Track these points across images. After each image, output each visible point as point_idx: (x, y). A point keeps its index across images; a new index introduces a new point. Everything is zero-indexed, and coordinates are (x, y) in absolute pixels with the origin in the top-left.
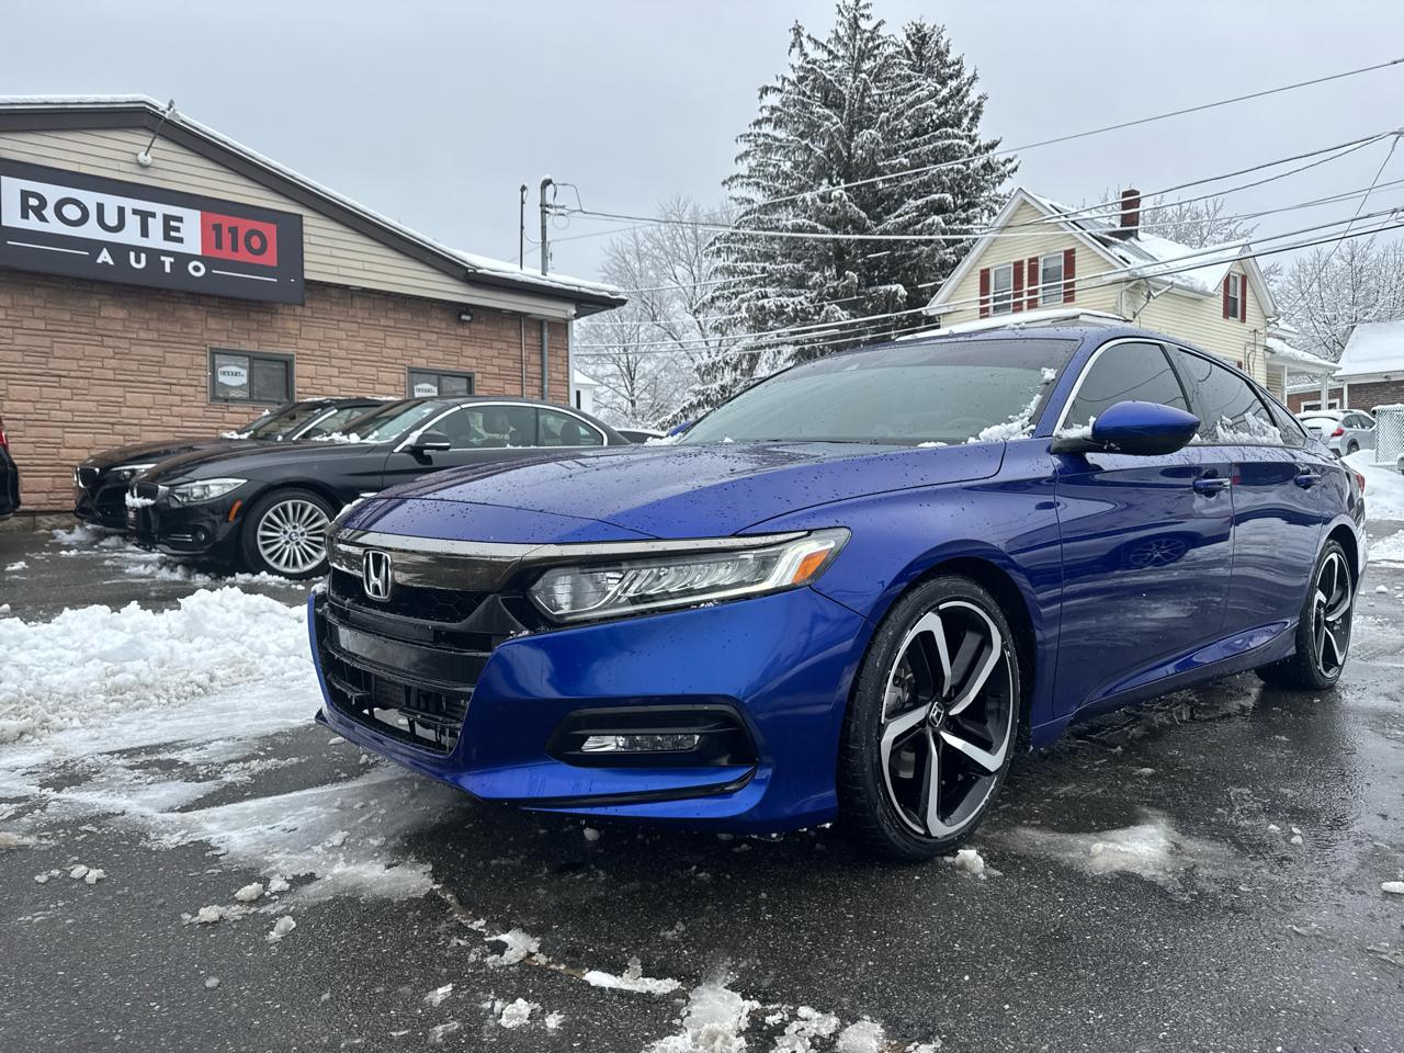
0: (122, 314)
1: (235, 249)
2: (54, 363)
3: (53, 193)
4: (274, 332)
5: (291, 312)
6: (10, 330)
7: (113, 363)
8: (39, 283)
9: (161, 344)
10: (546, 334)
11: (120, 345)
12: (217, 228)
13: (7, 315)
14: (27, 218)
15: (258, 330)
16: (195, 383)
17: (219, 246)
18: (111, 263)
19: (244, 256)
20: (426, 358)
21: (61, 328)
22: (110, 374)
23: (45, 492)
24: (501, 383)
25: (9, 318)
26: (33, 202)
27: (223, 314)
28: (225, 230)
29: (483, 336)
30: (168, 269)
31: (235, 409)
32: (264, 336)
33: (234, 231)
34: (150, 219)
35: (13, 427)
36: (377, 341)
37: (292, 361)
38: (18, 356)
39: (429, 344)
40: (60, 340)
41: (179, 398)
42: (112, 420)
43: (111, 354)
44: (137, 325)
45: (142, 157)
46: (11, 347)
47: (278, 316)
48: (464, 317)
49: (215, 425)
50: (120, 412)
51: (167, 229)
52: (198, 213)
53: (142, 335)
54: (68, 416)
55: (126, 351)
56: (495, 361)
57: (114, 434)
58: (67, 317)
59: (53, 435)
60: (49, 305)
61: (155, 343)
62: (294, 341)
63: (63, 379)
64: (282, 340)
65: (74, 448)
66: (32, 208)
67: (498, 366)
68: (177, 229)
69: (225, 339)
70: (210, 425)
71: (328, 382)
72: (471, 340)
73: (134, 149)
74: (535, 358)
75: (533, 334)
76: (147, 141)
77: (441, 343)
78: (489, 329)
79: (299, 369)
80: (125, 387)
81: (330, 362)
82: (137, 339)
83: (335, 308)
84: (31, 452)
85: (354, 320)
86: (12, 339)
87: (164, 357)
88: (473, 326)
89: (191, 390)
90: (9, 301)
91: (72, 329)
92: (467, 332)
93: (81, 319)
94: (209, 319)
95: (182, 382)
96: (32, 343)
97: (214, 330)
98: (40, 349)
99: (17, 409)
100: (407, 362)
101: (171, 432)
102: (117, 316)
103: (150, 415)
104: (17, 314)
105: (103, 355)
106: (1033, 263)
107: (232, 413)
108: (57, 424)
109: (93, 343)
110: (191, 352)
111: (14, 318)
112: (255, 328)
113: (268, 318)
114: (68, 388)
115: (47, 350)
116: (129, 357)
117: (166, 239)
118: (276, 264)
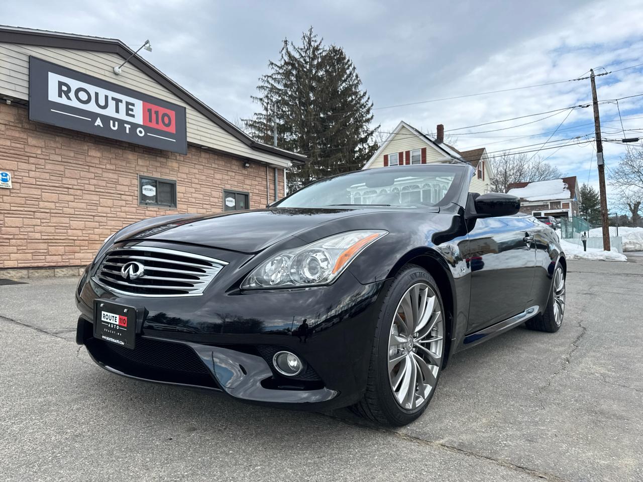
0: (98, 154)
2: (65, 181)
3: (75, 84)
4: (167, 168)
5: (175, 158)
6: (44, 160)
7: (93, 182)
8: (59, 134)
9: (117, 172)
10: (277, 174)
11: (98, 172)
12: (150, 111)
13: (42, 151)
14: (61, 97)
16: (132, 194)
17: (151, 121)
18: (102, 126)
20: (231, 185)
21: (69, 161)
22: (92, 188)
23: (60, 255)
24: (259, 198)
25: (43, 153)
26: (65, 88)
27: (145, 157)
28: (153, 112)
29: (252, 174)
30: (128, 132)
31: (151, 209)
32: (164, 170)
33: (157, 113)
34: (120, 103)
35: (45, 217)
36: (210, 175)
37: (175, 184)
38: (47, 176)
39: (232, 178)
40: (68, 167)
41: (125, 202)
42: (94, 214)
43: (93, 177)
44: (105, 161)
45: (117, 69)
46: (45, 171)
47: (170, 160)
48: (247, 165)
50: (97, 210)
51: (128, 109)
52: (141, 102)
53: (108, 166)
54: (72, 211)
55: (101, 175)
56: (257, 187)
57: (94, 222)
58: (72, 154)
59: (64, 222)
60: (63, 147)
61: (115, 171)
62: (176, 173)
63: (70, 190)
64: (171, 173)
65: (75, 229)
66: (64, 91)
67: (258, 190)
68: (132, 110)
69: (146, 171)
70: (139, 217)
71: (190, 196)
72: (247, 176)
73: (113, 65)
74: (272, 186)
75: (271, 175)
76: (122, 62)
77: (237, 177)
78: (255, 171)
79: (179, 188)
80: (100, 195)
81: (191, 185)
82: (106, 169)
83: (194, 157)
84: (53, 231)
85: (201, 164)
86: (44, 166)
87: (118, 179)
88: (249, 170)
89: (131, 197)
90: (43, 143)
91: (75, 162)
92: (246, 173)
93: (79, 156)
94: (139, 160)
95: (127, 193)
96: (53, 169)
98: (58, 172)
99: (46, 206)
100: (222, 186)
101: (121, 221)
102: (96, 156)
103: (111, 211)
104: (47, 151)
105: (90, 177)
106: (408, 153)
107: (149, 211)
108: (66, 215)
109: (85, 170)
110: (130, 177)
111: (46, 154)
112: (159, 166)
113: (164, 160)
114: (72, 195)
115: (62, 173)
116: (102, 178)
117: (127, 115)
118: (175, 133)
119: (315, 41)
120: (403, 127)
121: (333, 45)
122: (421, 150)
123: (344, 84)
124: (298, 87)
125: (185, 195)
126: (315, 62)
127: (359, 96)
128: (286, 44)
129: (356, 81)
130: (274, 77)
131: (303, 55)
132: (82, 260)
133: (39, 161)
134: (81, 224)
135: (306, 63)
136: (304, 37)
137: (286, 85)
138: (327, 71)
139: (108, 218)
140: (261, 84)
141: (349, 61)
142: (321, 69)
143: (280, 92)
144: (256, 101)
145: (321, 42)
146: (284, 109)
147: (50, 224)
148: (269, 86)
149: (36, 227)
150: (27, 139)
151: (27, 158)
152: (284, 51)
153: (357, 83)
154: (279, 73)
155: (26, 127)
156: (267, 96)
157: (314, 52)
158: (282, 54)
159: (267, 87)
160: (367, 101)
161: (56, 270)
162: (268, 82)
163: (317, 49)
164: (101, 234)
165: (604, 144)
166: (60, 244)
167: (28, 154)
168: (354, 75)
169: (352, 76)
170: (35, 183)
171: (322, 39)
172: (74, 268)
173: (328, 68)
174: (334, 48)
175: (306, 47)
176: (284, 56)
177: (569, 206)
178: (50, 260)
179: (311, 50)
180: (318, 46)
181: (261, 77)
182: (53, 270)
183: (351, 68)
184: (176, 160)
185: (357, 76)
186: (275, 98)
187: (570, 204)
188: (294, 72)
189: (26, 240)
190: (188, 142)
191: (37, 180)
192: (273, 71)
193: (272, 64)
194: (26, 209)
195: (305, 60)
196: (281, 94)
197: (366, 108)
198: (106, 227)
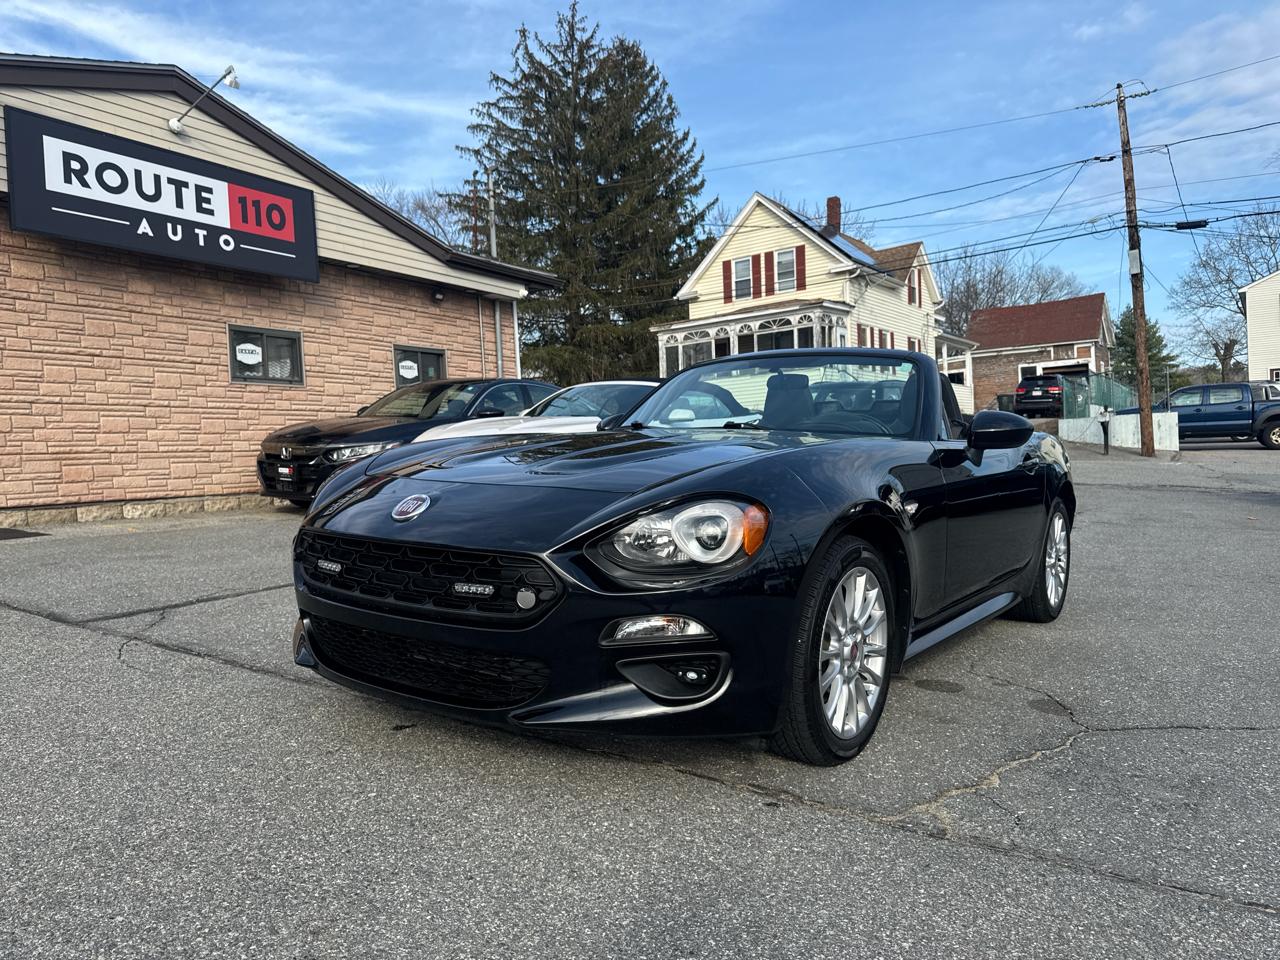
0: (148, 289)
1: (259, 223)
2: (86, 341)
3: (94, 156)
4: (282, 309)
5: (296, 289)
6: (43, 304)
7: (143, 341)
9: (184, 321)
10: (498, 313)
11: (148, 322)
12: (243, 200)
13: (38, 287)
14: (70, 182)
15: (269, 307)
16: (217, 361)
18: (151, 234)
19: (266, 230)
20: (408, 336)
21: (92, 303)
22: (139, 353)
23: (85, 481)
24: (465, 360)
25: (41, 291)
26: (75, 165)
27: (238, 290)
28: (249, 203)
29: (450, 315)
30: (202, 243)
31: (254, 388)
32: (276, 314)
33: (256, 204)
34: (184, 189)
35: (53, 411)
36: (368, 319)
37: (299, 338)
38: (49, 333)
39: (410, 323)
40: (91, 316)
41: (203, 377)
42: (145, 402)
43: (140, 332)
44: (162, 301)
45: (174, 124)
46: (46, 323)
47: (286, 293)
48: (439, 296)
49: (237, 405)
50: (150, 394)
51: (200, 200)
52: (226, 184)
53: (167, 310)
54: (102, 398)
55: (154, 328)
56: (460, 339)
57: (145, 417)
58: (97, 290)
59: (91, 419)
60: (80, 279)
61: (179, 319)
62: (299, 318)
63: (96, 358)
64: (290, 317)
65: (109, 432)
66: (74, 171)
67: (464, 344)
68: (208, 201)
69: (241, 316)
70: (232, 405)
71: (329, 360)
72: (439, 319)
73: (166, 114)
74: (490, 336)
75: (487, 313)
76: (184, 108)
77: (419, 321)
78: (456, 307)
79: (307, 347)
80: (154, 366)
81: (330, 340)
82: (164, 315)
83: (333, 285)
84: (69, 438)
85: (349, 297)
86: (46, 314)
87: (188, 334)
88: (445, 305)
89: (214, 368)
90: (41, 272)
92: (438, 311)
93: (112, 294)
94: (227, 295)
95: (206, 360)
96: (63, 319)
97: (231, 306)
98: (72, 326)
99: (53, 392)
100: (392, 340)
101: (198, 413)
102: (145, 291)
103: (177, 396)
104: (49, 287)
105: (133, 332)
106: (769, 256)
107: (250, 392)
108: (93, 407)
109: (123, 319)
110: (212, 329)
111: (46, 291)
112: (266, 305)
113: (277, 294)
114: (102, 368)
115: (80, 327)
116: (157, 334)
117: (198, 211)
118: (294, 241)
119: (583, 30)
120: (759, 204)
121: (620, 37)
122: (794, 249)
123: (644, 117)
124: (552, 125)
125: (319, 359)
126: (585, 74)
127: (674, 141)
128: (524, 35)
129: (669, 111)
130: (502, 105)
131: (560, 59)
132: (127, 490)
133: (34, 305)
134: (121, 423)
135: (567, 74)
136: (560, 22)
137: (526, 122)
138: (608, 90)
139: (173, 409)
140: (476, 120)
141: (652, 68)
142: (597, 87)
143: (516, 136)
144: (468, 156)
145: (594, 32)
146: (524, 170)
147: (62, 425)
148: (493, 125)
149: (36, 431)
150: (10, 265)
151: (11, 301)
152: (521, 52)
153: (670, 114)
154: (511, 98)
155: (7, 243)
156: (488, 146)
157: (581, 51)
158: (518, 58)
159: (488, 126)
160: (692, 150)
161: (79, 510)
162: (490, 116)
163: (586, 45)
164: (161, 440)
165: (1143, 233)
166: (83, 461)
167: (14, 294)
168: (665, 97)
169: (659, 99)
170: (29, 349)
171: (597, 26)
172: (113, 504)
173: (611, 83)
174: (622, 42)
175: (565, 43)
176: (520, 62)
177: (1090, 351)
178: (67, 491)
179: (576, 48)
180: (587, 41)
181: (476, 107)
182: (73, 509)
183: (658, 84)
184: (299, 292)
185: (670, 100)
186: (506, 148)
187: (1093, 350)
188: (542, 95)
189: (18, 457)
190: (320, 257)
191: (33, 341)
192: (500, 94)
193: (496, 79)
194: (15, 398)
195: (563, 69)
196: (517, 139)
197: (690, 165)
198: (170, 426)
